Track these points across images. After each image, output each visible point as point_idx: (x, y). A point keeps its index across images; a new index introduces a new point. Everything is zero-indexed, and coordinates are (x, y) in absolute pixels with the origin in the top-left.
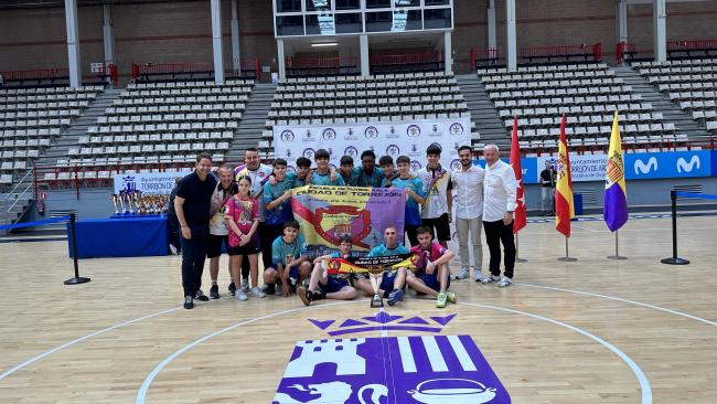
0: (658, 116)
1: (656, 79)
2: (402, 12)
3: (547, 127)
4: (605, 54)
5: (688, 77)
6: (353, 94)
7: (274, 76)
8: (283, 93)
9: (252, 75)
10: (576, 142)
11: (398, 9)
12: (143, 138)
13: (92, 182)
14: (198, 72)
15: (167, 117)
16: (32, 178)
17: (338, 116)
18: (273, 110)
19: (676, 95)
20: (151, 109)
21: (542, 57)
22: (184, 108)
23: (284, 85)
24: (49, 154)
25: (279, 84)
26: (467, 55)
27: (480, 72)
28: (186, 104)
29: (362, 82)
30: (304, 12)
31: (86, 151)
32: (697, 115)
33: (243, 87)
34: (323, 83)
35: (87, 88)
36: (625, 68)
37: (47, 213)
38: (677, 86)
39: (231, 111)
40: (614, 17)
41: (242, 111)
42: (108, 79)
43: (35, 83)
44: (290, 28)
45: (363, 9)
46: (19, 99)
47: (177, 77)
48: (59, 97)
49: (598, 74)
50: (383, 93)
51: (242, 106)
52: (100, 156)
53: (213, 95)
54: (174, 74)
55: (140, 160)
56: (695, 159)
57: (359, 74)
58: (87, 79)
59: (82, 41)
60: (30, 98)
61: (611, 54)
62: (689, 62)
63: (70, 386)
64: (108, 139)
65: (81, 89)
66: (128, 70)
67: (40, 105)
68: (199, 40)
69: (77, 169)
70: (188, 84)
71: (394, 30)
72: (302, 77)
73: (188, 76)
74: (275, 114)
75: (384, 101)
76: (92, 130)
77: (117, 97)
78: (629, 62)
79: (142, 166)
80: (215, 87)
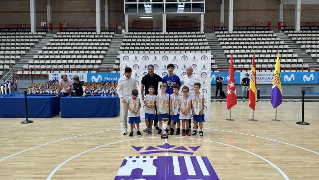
0: (296, 55)
1: (295, 39)
2: (182, 4)
3: (245, 58)
4: (273, 27)
5: (310, 39)
6: (159, 40)
7: (123, 31)
8: (127, 39)
9: (113, 30)
10: (258, 66)
11: (180, 3)
12: (63, 57)
13: (39, 76)
14: (89, 28)
15: (74, 48)
16: (12, 73)
17: (151, 50)
18: (122, 46)
19: (304, 46)
20: (67, 44)
21: (244, 27)
22: (82, 44)
23: (128, 35)
24: (20, 63)
25: (125, 35)
26: (210, 25)
27: (216, 32)
28: (83, 42)
29: (163, 35)
30: (138, 2)
31: (37, 62)
32: (313, 56)
33: (109, 35)
34: (145, 35)
35: (39, 33)
36: (281, 33)
37: (18, 89)
38: (304, 42)
39: (103, 46)
40: (277, 10)
41: (108, 46)
42: (48, 30)
43: (15, 30)
44: (131, 10)
45: (164, 2)
46: (8, 37)
47: (79, 30)
48: (26, 37)
49: (269, 35)
50: (172, 40)
51: (108, 44)
52: (43, 64)
53: (95, 38)
54: (78, 28)
55: (61, 67)
56: (312, 75)
57: (162, 31)
58: (39, 29)
59: (37, 12)
60: (12, 37)
61: (275, 27)
62: (310, 32)
63: (14, 176)
64: (47, 57)
65: (36, 33)
66: (57, 26)
67: (17, 40)
68: (90, 13)
69: (32, 70)
70: (84, 33)
71: (178, 12)
72: (136, 32)
73: (85, 30)
74: (123, 48)
75: (173, 44)
76: (40, 52)
77: (52, 38)
78: (283, 30)
79: (62, 70)
80: (96, 35)
